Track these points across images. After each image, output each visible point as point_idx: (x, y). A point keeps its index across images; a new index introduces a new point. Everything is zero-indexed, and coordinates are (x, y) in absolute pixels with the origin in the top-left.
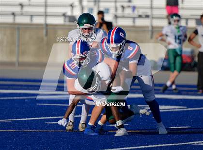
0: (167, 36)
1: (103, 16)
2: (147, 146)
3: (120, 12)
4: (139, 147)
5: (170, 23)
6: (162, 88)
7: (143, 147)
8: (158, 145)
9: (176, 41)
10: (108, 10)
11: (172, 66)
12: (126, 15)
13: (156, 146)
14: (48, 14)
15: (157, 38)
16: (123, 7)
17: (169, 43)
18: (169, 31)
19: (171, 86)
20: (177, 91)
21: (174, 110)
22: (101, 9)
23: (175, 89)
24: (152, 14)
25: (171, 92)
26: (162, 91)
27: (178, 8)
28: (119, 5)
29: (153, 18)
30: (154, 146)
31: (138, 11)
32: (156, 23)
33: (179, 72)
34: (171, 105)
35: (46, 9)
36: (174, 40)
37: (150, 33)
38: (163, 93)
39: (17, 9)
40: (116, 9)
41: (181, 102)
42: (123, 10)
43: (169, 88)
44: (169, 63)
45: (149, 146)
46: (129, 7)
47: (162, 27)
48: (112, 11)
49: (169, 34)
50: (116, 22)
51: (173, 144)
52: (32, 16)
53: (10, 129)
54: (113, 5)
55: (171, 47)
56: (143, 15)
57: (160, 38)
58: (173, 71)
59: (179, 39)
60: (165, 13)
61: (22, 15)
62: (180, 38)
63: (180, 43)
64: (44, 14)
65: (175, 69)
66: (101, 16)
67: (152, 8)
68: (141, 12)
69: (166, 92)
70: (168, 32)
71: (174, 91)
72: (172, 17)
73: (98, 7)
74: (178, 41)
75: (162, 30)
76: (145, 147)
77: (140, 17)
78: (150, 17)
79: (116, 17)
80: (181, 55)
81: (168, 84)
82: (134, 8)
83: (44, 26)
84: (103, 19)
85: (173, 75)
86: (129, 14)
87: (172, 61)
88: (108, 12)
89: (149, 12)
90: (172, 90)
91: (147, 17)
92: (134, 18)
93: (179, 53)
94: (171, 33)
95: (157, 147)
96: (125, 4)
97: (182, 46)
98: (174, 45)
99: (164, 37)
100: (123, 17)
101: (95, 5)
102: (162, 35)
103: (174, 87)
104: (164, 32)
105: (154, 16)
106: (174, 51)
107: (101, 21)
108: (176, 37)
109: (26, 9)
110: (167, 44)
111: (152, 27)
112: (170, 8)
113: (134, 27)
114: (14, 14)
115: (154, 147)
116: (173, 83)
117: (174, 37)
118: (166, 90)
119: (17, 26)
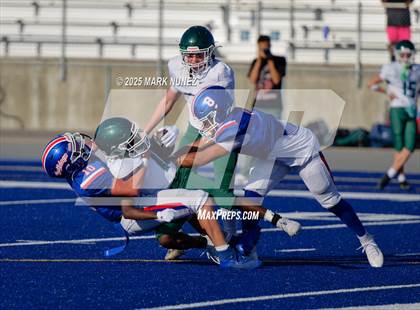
0: (388, 82)
1: (269, 46)
2: (351, 290)
3: (299, 38)
4: (336, 291)
5: (393, 59)
6: (379, 181)
7: (344, 291)
8: (373, 288)
9: (405, 93)
10: (277, 34)
11: (398, 138)
12: (312, 45)
13: (368, 289)
14: (165, 42)
15: (369, 87)
16: (306, 29)
17: (393, 97)
18: (393, 73)
19: (396, 176)
20: (408, 187)
21: (403, 222)
22: (265, 32)
23: (405, 183)
24: (360, 42)
25: (397, 188)
26: (378, 187)
27: (409, 32)
28: (298, 25)
29: (362, 49)
30: (364, 289)
31: (334, 37)
32: (369, 59)
33: (412, 151)
34: (397, 213)
35: (161, 33)
36: (402, 90)
37: (357, 77)
38: (382, 190)
39: (106, 33)
40: (293, 33)
41: (416, 208)
42: (306, 35)
43: (394, 181)
44: (393, 134)
45: (356, 290)
46: (317, 28)
47: (380, 67)
48: (285, 36)
49: (391, 79)
50: (293, 57)
51: (401, 286)
52: (134, 45)
53: (93, 257)
54: (286, 24)
55: (396, 104)
56: (344, 44)
57: (375, 87)
58: (401, 149)
59: (410, 88)
60: (384, 39)
61: (116, 43)
62: (413, 86)
63: (413, 96)
64: (156, 41)
65: (403, 145)
66: (264, 45)
67: (360, 30)
68: (339, 37)
69: (388, 188)
70: (390, 76)
71: (402, 187)
72: (398, 48)
73: (259, 29)
74: (408, 92)
75: (379, 72)
76: (348, 290)
77: (338, 46)
78: (357, 47)
79: (293, 47)
80: (414, 119)
81: (391, 172)
82: (327, 31)
83: (158, 65)
84: (267, 52)
85: (400, 156)
86: (317, 42)
87: (397, 130)
88: (277, 39)
89: (354, 38)
90: (399, 184)
91: (352, 47)
92: (327, 50)
93: (411, 115)
94: (396, 77)
95: (370, 291)
96: (310, 24)
97: (416, 101)
98: (402, 100)
99: (383, 85)
100: (306, 48)
101: (253, 24)
102: (379, 81)
103: (401, 178)
104: (383, 76)
105: (364, 46)
106: (402, 111)
107: (263, 55)
108: (405, 84)
109: (123, 32)
110: (388, 99)
111: (361, 66)
112: (394, 30)
113: (326, 65)
114: (100, 42)
115: (365, 291)
116: (400, 171)
117: (401, 85)
118: (387, 184)
119: (106, 64)
